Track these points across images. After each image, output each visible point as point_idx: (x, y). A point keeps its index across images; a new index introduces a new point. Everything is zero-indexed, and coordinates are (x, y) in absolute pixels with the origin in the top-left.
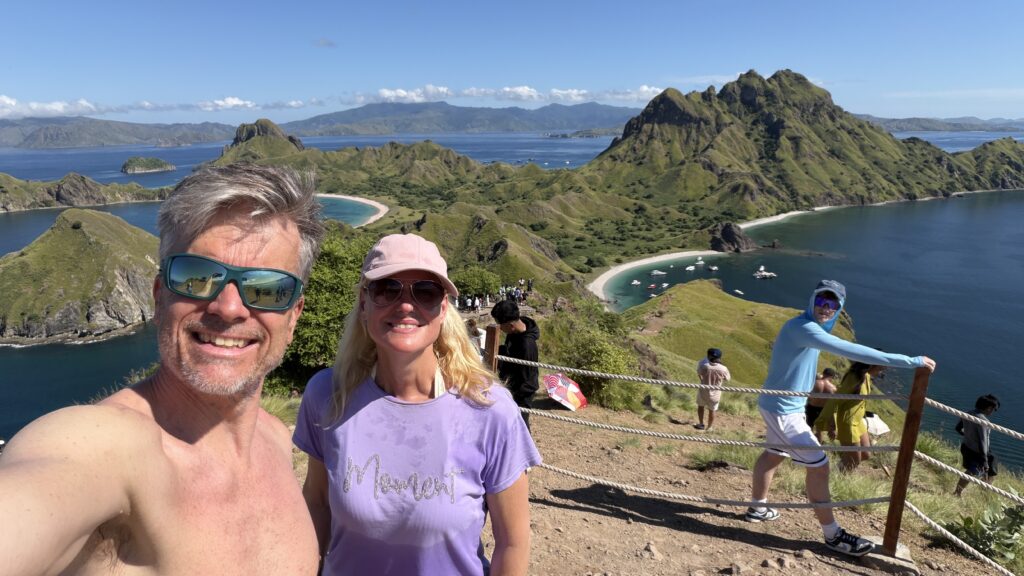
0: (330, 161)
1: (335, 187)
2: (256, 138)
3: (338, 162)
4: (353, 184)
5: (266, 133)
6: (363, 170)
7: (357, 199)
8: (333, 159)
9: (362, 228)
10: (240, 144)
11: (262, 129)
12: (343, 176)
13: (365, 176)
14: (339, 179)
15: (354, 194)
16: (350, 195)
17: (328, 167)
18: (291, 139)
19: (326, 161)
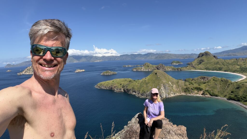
0: (226, 63)
1: (227, 70)
2: (204, 56)
3: (229, 63)
4: (234, 69)
5: (207, 55)
6: (238, 65)
7: (235, 74)
8: (227, 62)
9: (235, 82)
10: (199, 58)
11: (206, 54)
12: (230, 67)
13: (238, 67)
14: (229, 68)
15: (234, 72)
16: (233, 72)
17: (226, 64)
18: (214, 56)
19: (225, 63)
